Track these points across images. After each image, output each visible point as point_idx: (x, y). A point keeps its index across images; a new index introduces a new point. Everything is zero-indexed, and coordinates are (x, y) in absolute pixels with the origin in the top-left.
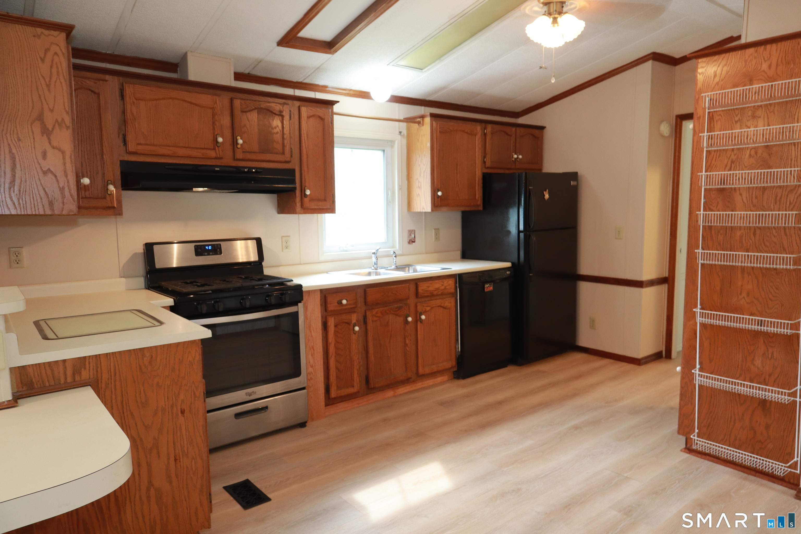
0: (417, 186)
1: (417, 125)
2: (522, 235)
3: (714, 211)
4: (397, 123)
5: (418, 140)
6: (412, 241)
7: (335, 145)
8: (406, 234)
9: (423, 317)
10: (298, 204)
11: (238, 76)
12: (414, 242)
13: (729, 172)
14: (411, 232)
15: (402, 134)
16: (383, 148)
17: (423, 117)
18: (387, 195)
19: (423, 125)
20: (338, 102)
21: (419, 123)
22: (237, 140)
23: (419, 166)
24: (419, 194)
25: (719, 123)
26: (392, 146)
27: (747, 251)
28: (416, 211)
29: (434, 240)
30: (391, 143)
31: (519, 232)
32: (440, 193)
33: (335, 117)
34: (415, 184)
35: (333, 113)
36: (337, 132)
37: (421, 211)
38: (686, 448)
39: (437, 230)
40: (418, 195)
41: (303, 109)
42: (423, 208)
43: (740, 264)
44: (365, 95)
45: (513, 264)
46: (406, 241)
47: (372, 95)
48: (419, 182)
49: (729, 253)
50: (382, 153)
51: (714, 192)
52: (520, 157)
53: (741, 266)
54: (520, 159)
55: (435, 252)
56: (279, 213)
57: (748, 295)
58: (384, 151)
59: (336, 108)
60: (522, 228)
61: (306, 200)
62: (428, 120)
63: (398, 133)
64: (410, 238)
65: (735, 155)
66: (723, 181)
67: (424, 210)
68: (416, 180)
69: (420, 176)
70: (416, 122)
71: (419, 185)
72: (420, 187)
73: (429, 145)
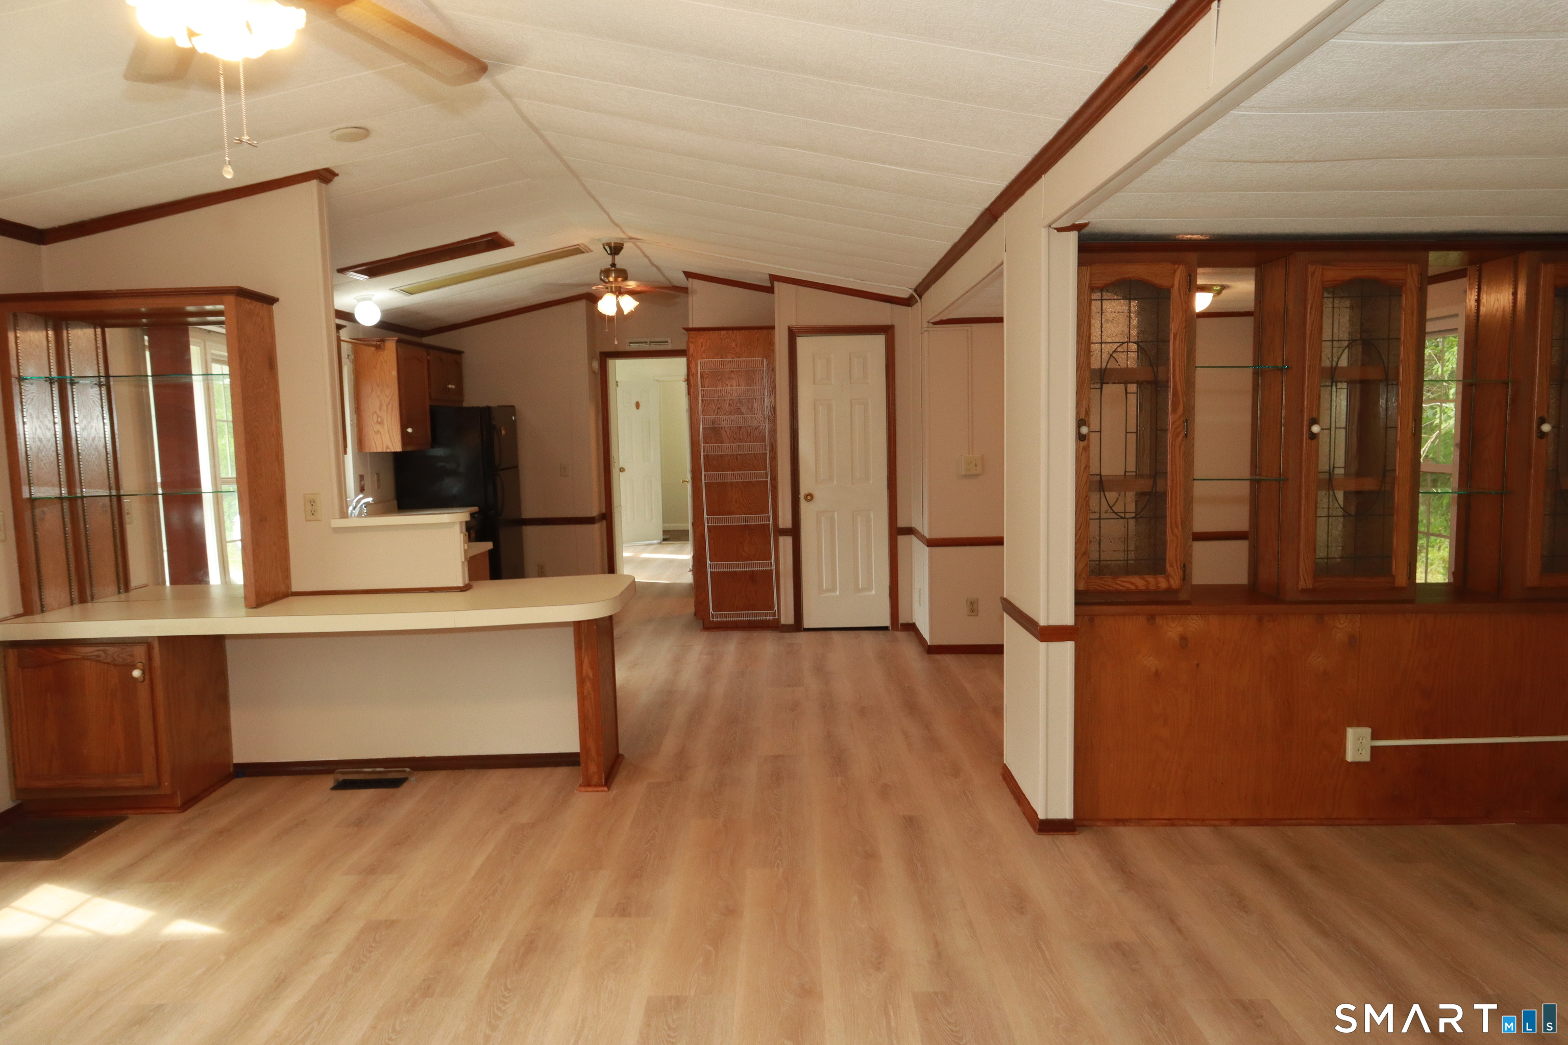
0: (376, 420)
1: (374, 348)
3: (709, 444)
5: (376, 367)
6: (363, 489)
8: (358, 480)
13: (716, 416)
14: (362, 477)
15: (350, 357)
17: (383, 340)
19: (384, 350)
21: (377, 346)
23: (379, 397)
25: (707, 379)
27: (733, 471)
28: (375, 451)
29: (376, 487)
32: (410, 430)
34: (371, 419)
37: (385, 451)
38: (703, 628)
39: (378, 474)
40: (379, 432)
42: (388, 447)
43: (729, 481)
46: (358, 489)
48: (378, 416)
49: (721, 473)
51: (708, 429)
53: (730, 482)
54: (451, 390)
57: (736, 502)
62: (391, 344)
64: (361, 485)
65: (720, 403)
66: (713, 423)
67: (388, 451)
68: (373, 414)
69: (380, 409)
70: (373, 346)
71: (379, 420)
72: (380, 423)
73: (394, 373)
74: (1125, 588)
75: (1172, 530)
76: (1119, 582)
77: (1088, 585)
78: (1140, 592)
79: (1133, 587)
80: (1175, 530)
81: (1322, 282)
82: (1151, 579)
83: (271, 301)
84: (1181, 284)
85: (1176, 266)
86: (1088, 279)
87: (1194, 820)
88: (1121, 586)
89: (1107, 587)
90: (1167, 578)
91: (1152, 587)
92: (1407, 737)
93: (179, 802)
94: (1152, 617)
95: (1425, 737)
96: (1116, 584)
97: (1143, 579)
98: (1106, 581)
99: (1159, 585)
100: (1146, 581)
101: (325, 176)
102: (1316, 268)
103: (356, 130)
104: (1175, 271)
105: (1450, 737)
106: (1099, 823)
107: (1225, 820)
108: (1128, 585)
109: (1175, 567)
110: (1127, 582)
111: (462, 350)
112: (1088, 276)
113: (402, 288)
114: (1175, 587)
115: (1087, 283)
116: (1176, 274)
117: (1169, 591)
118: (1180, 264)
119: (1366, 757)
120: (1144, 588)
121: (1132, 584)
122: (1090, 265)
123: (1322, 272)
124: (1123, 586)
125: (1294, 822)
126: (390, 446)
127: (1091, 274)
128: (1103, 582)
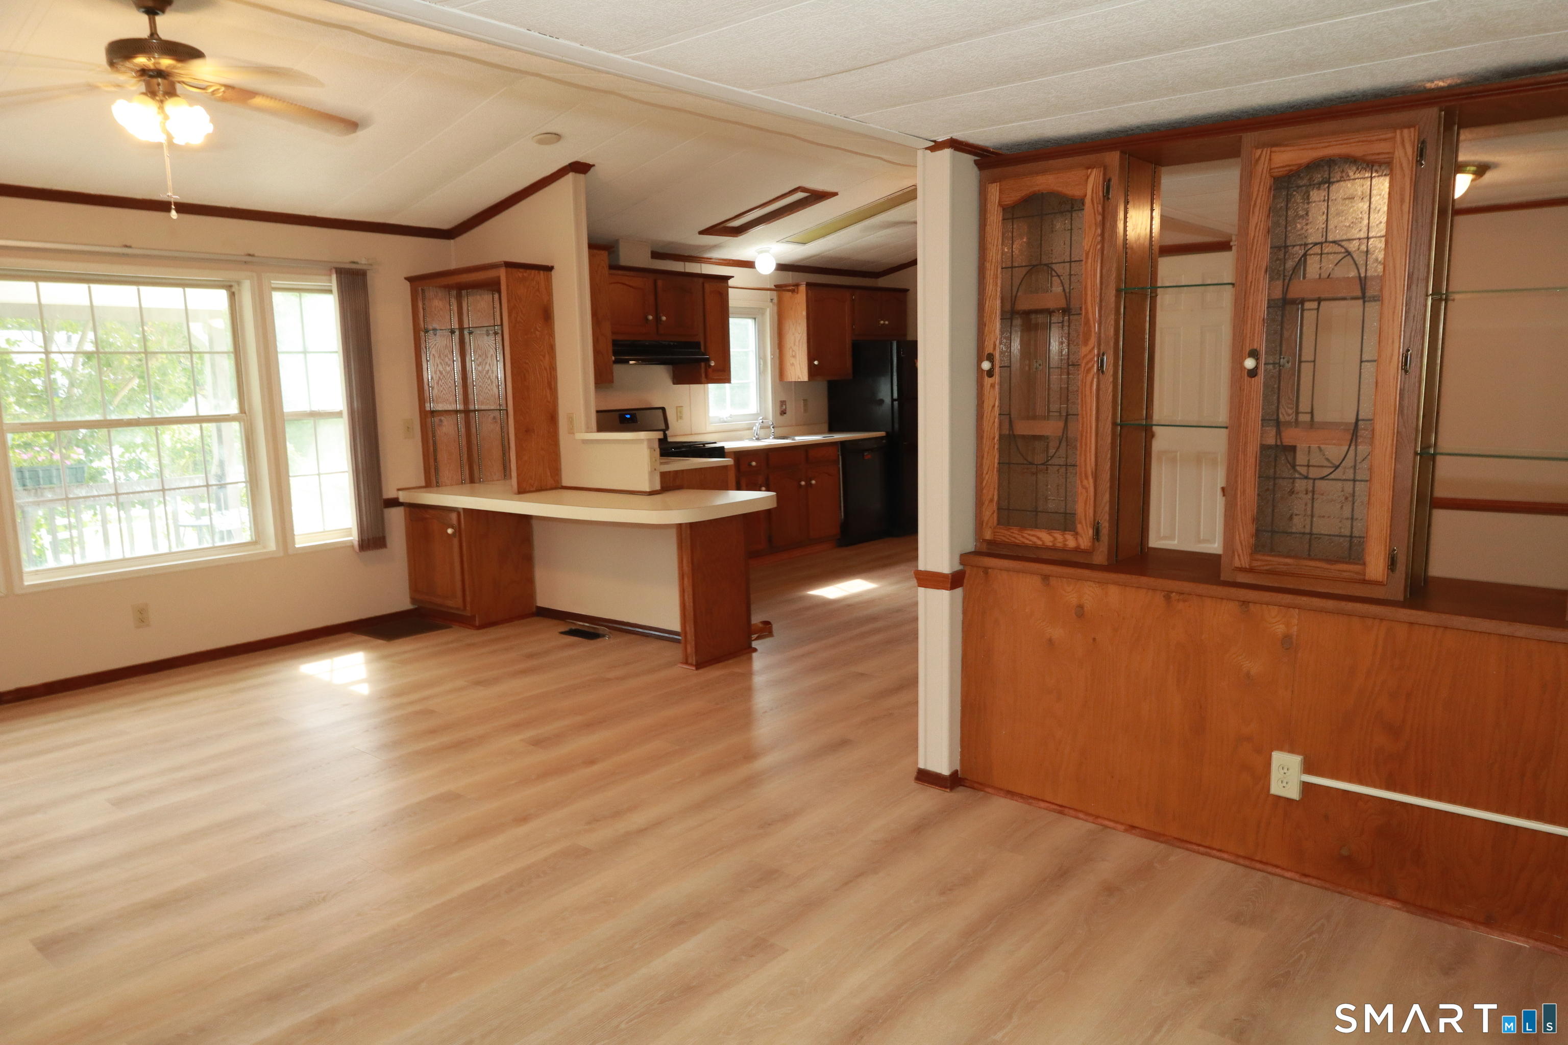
0: (791, 354)
1: (790, 293)
2: (896, 403)
4: (769, 292)
5: (792, 308)
6: (783, 413)
7: (730, 315)
8: (778, 404)
9: (813, 482)
10: (703, 375)
11: (656, 255)
12: (785, 413)
14: (783, 403)
15: (773, 301)
16: (753, 316)
17: (797, 285)
18: (760, 364)
19: (797, 293)
20: (733, 277)
21: (793, 291)
22: (660, 317)
23: (793, 334)
24: (793, 363)
26: (763, 314)
28: (791, 381)
29: (803, 411)
30: (761, 311)
31: (893, 400)
32: (816, 363)
33: (730, 289)
34: (788, 354)
35: (728, 287)
36: (732, 303)
37: (796, 380)
39: (805, 400)
40: (792, 365)
41: (707, 286)
42: (799, 378)
44: (749, 265)
45: (887, 433)
46: (779, 412)
47: (757, 265)
48: (793, 351)
50: (754, 320)
52: (887, 323)
54: (886, 325)
55: (804, 425)
56: (674, 383)
58: (755, 319)
59: (731, 282)
60: (895, 396)
61: (710, 370)
62: (803, 288)
63: (769, 300)
64: (782, 409)
67: (799, 380)
68: (790, 349)
69: (795, 344)
70: (789, 291)
71: (794, 354)
72: (794, 357)
73: (804, 313)
74: (1030, 543)
75: (1082, 482)
76: (1024, 535)
77: (994, 532)
78: (1048, 548)
79: (1039, 543)
80: (1085, 482)
81: (1270, 170)
82: (1059, 536)
83: (549, 269)
84: (1095, 191)
85: (1090, 171)
86: (998, 198)
87: (1087, 814)
88: (1027, 539)
89: (1013, 539)
90: (1076, 534)
91: (1059, 545)
92: (1361, 782)
93: (477, 623)
94: (1046, 578)
95: (1388, 788)
96: (1023, 537)
97: (1050, 534)
98: (1013, 533)
99: (1067, 543)
100: (1054, 537)
101: (580, 168)
102: (1262, 151)
103: (549, 135)
104: (1088, 177)
105: (1429, 797)
106: (989, 790)
107: (1122, 824)
108: (1034, 539)
109: (1084, 524)
110: (1033, 536)
111: (907, 288)
112: (998, 193)
113: (786, 240)
114: (1083, 548)
115: (997, 202)
116: (1089, 180)
117: (1077, 550)
118: (1094, 168)
119: (1293, 792)
120: (1051, 544)
121: (1039, 538)
122: (1000, 181)
123: (1270, 156)
124: (1030, 541)
125: (1202, 849)
126: (800, 376)
127: (1001, 191)
128: (1009, 533)
